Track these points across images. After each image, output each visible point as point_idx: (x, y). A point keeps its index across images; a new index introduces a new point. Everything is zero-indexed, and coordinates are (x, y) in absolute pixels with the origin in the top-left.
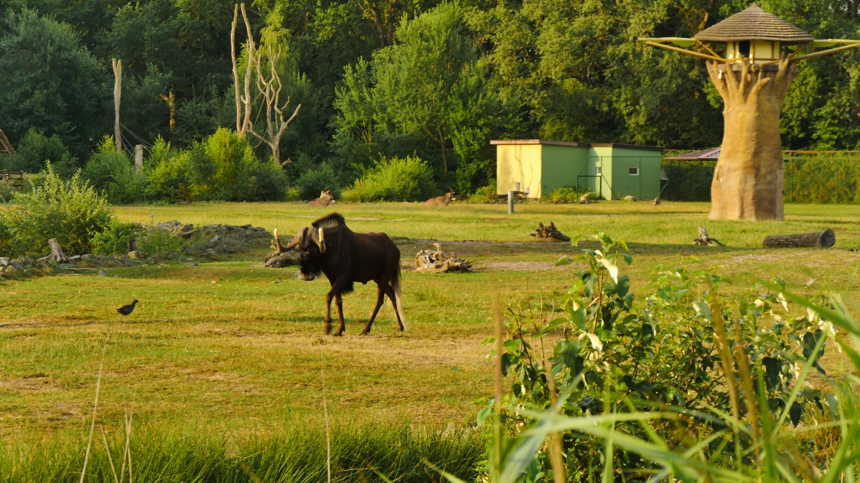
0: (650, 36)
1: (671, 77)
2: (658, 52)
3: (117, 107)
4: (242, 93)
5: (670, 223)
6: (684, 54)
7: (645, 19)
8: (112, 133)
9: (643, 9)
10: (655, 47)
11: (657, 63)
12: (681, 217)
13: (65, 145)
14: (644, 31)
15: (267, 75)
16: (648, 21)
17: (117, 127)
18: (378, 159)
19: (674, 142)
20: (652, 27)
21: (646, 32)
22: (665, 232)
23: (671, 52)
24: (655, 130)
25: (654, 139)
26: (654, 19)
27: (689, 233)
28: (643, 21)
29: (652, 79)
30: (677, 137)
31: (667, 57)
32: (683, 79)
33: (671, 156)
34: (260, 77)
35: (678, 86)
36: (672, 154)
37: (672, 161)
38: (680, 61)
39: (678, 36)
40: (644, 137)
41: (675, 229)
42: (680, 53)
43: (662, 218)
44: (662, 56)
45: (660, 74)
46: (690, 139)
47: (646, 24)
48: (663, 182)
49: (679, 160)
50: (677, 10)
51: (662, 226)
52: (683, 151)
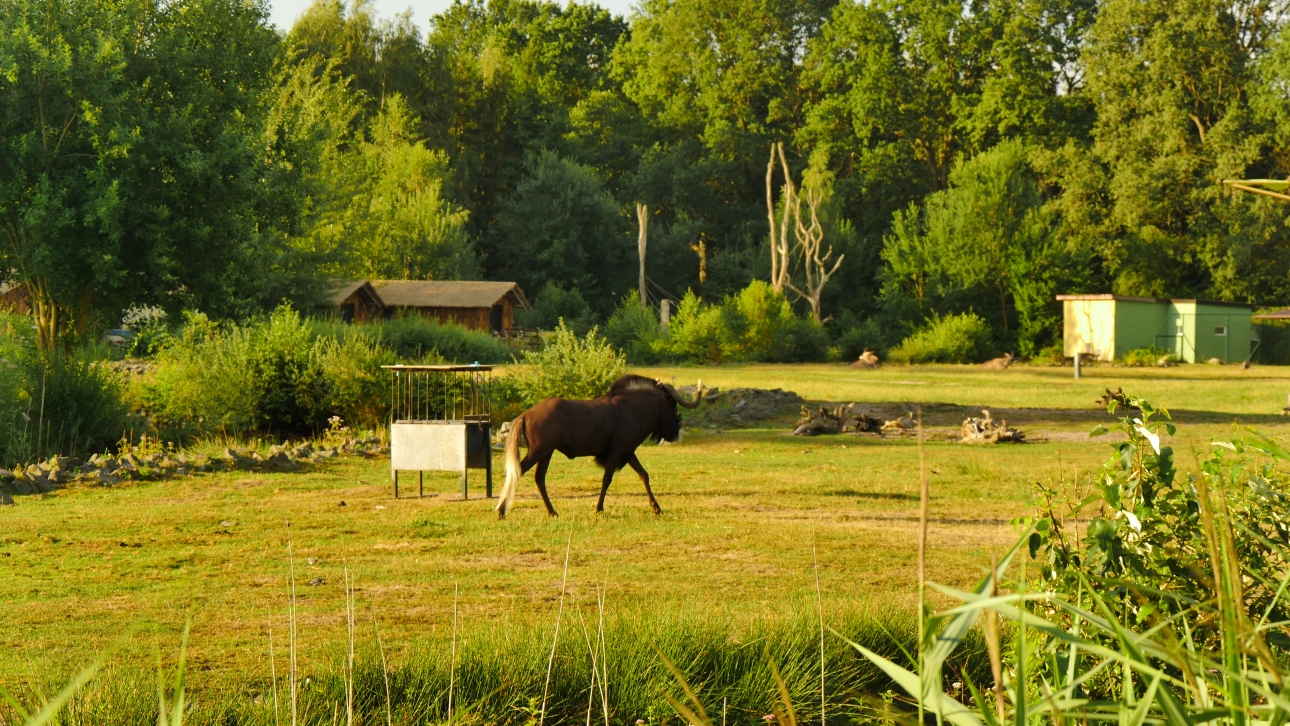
0: (1241, 178)
1: (1264, 224)
2: (1249, 197)
3: (642, 258)
4: (778, 242)
5: (1257, 389)
6: (1279, 199)
7: (1235, 159)
8: (636, 287)
9: (1233, 148)
10: (1245, 191)
11: (1248, 208)
12: (1268, 383)
13: (585, 300)
14: (1233, 172)
15: (806, 222)
16: (1238, 161)
17: (642, 280)
18: (930, 316)
19: (1266, 298)
20: (1241, 169)
21: (1236, 174)
22: (1250, 400)
23: (1263, 196)
24: (1245, 284)
25: (1245, 294)
26: (1245, 159)
27: (1278, 399)
28: (1232, 162)
29: (1242, 227)
30: (1270, 292)
31: (1259, 201)
32: (1277, 227)
33: (1262, 315)
34: (799, 224)
35: (1272, 235)
36: (1265, 312)
37: (1264, 320)
38: (1275, 206)
39: (1273, 178)
40: (1233, 292)
41: (1262, 396)
42: (1274, 198)
43: (1248, 384)
44: (1253, 200)
45: (1253, 220)
46: (1285, 295)
47: (1235, 165)
48: (1253, 344)
49: (1272, 319)
50: (1270, 149)
51: (1248, 393)
52: (1278, 309)
